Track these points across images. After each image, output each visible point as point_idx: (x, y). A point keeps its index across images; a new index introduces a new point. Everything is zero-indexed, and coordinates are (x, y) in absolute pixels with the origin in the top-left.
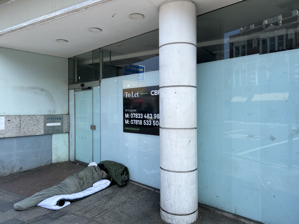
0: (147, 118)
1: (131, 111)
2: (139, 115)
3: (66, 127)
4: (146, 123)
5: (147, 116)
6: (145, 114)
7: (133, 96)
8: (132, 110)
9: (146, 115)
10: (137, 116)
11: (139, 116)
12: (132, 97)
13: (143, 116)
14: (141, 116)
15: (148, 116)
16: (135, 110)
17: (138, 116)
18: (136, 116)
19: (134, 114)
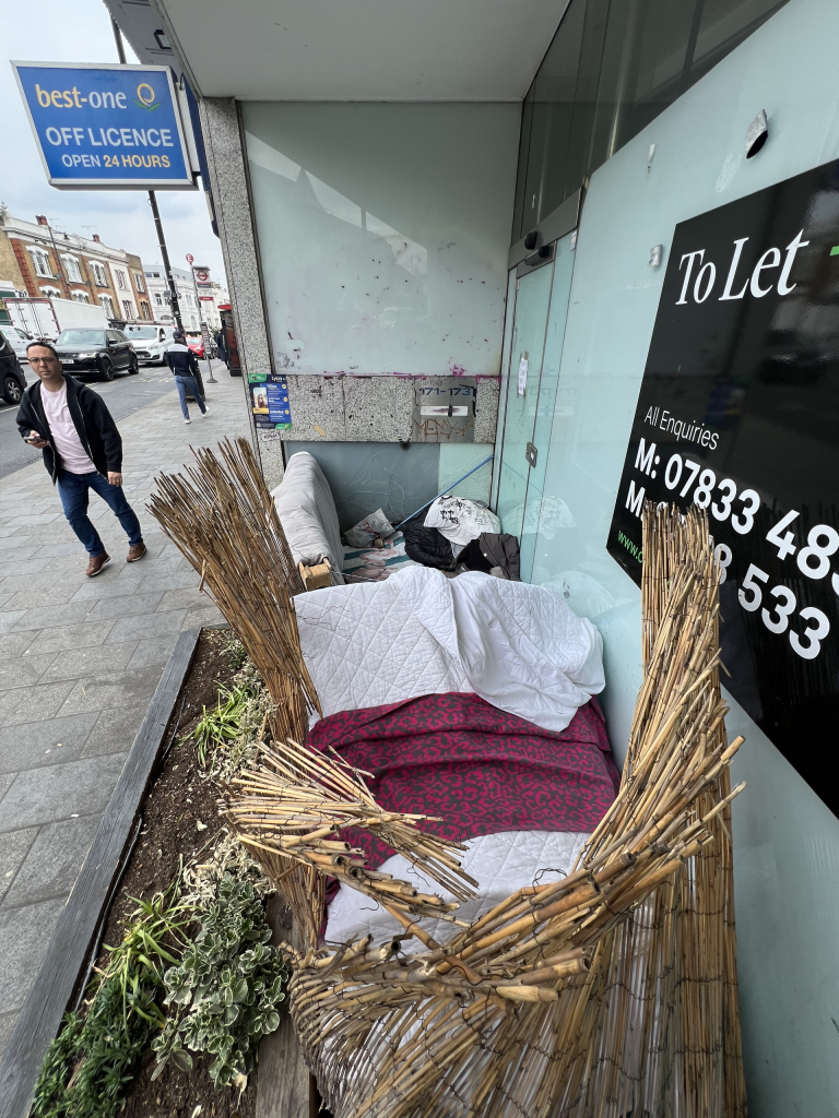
0: (792, 559)
1: (681, 430)
2: (727, 491)
3: (486, 424)
4: (770, 602)
5: (801, 542)
6: (793, 515)
7: (734, 291)
8: (688, 422)
9: (800, 532)
10: (707, 489)
11: (727, 500)
12: (726, 296)
13: (765, 519)
14: (738, 507)
15: (813, 548)
16: (709, 438)
17: (717, 495)
18: (702, 488)
19: (689, 464)
